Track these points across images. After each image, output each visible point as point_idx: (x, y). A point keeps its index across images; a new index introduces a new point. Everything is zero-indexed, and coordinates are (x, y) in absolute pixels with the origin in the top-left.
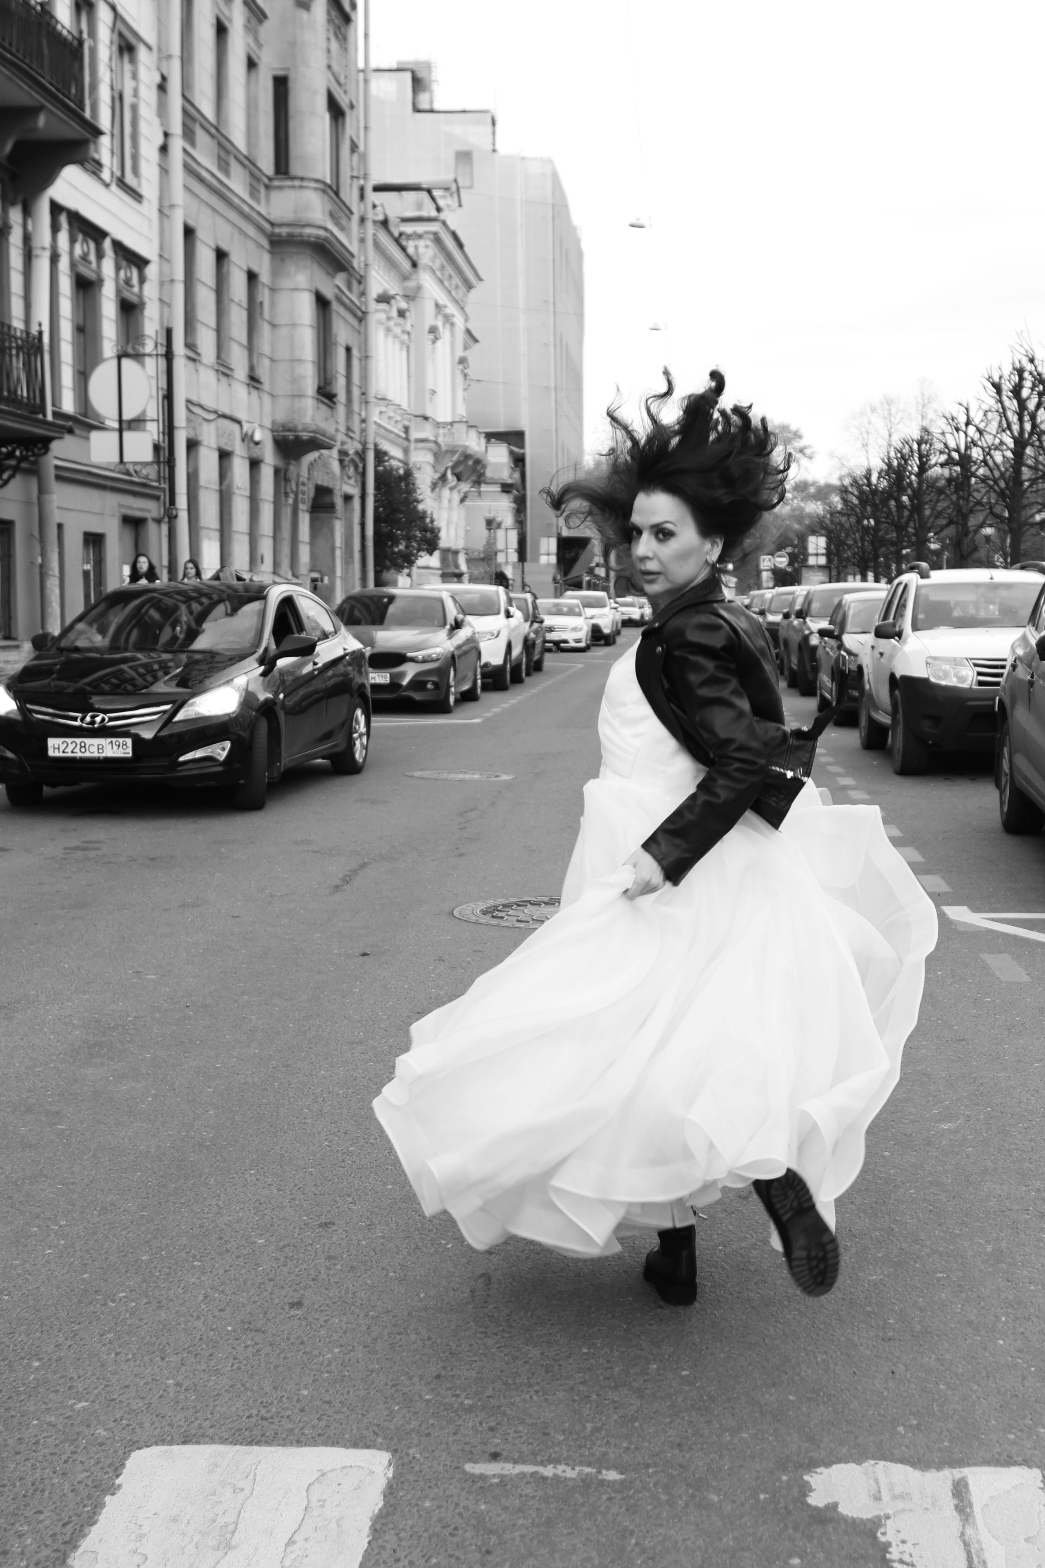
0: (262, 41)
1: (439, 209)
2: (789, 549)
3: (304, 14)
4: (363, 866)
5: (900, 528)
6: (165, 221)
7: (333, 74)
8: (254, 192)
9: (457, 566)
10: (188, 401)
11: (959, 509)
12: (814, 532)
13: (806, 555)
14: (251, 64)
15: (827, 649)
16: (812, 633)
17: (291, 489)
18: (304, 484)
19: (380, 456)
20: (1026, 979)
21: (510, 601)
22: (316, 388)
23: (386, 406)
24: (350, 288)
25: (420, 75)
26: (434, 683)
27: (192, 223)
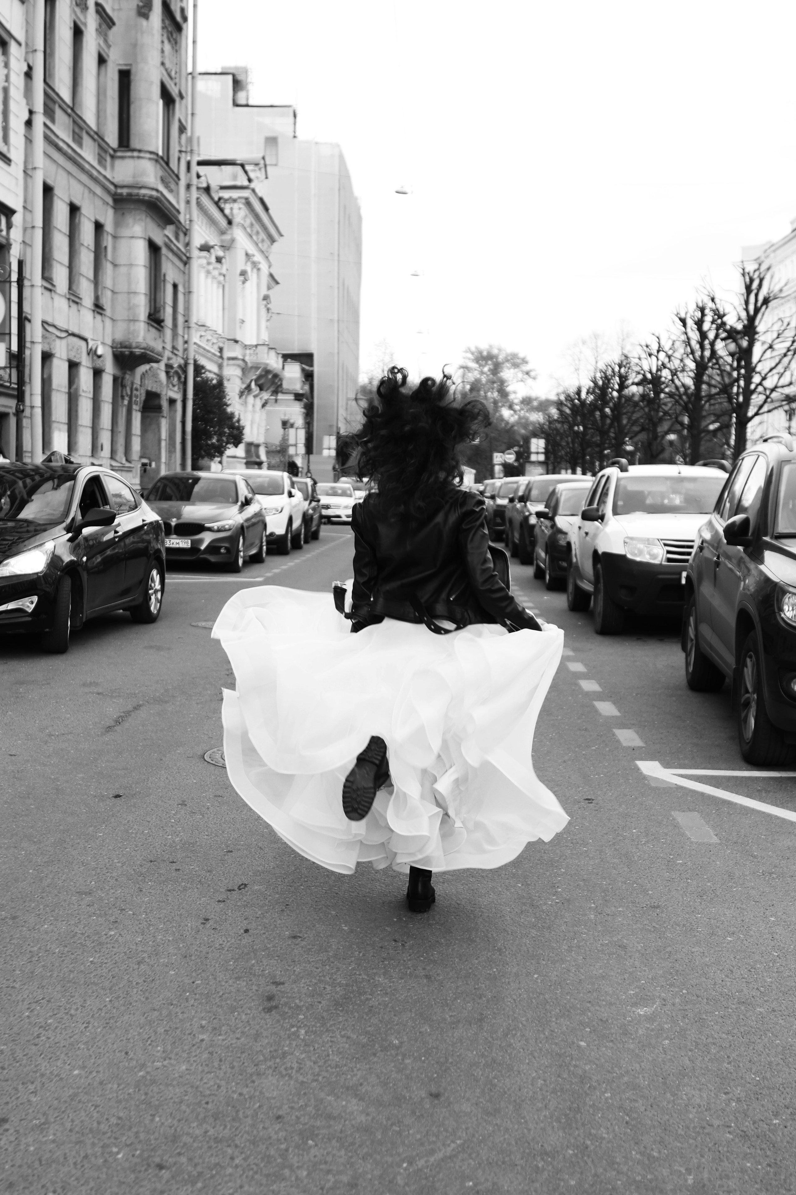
0: (110, 43)
1: (250, 180)
2: (516, 449)
3: (144, 22)
4: (137, 708)
5: (603, 433)
6: (29, 180)
7: (166, 70)
8: (101, 161)
9: (258, 456)
10: (44, 322)
11: (650, 419)
12: (535, 435)
13: (529, 453)
14: (102, 60)
15: (543, 528)
16: (531, 514)
17: (127, 394)
18: (137, 390)
19: (199, 369)
20: (715, 840)
21: (293, 484)
22: (147, 314)
23: (205, 331)
24: (177, 238)
25: (239, 78)
26: (226, 548)
27: (50, 182)
